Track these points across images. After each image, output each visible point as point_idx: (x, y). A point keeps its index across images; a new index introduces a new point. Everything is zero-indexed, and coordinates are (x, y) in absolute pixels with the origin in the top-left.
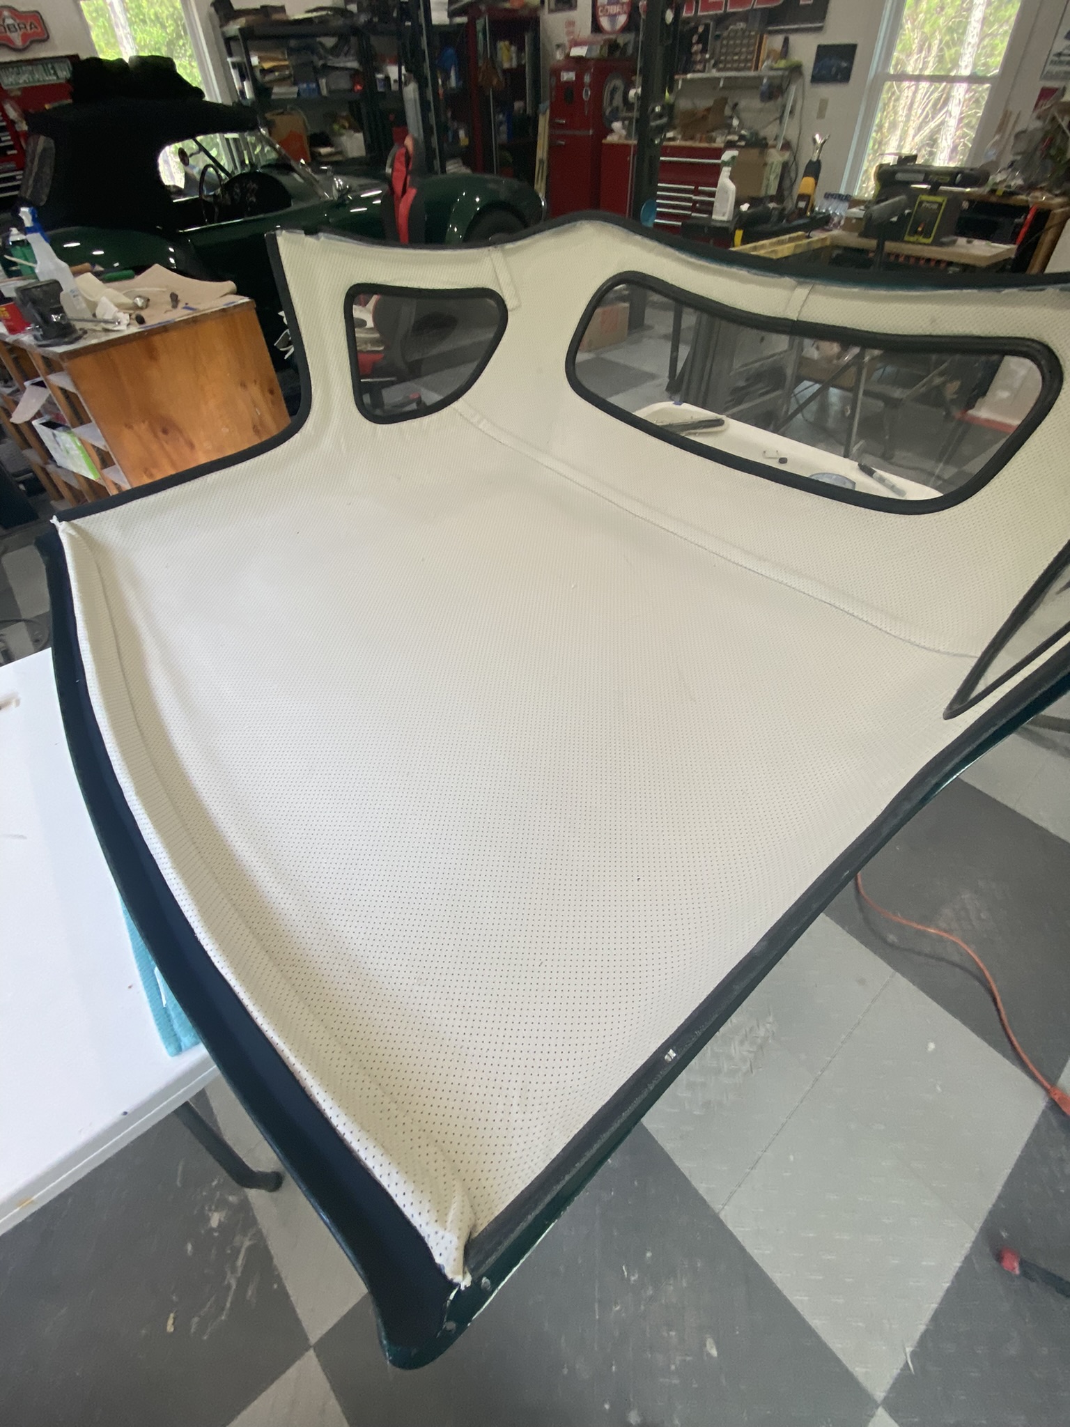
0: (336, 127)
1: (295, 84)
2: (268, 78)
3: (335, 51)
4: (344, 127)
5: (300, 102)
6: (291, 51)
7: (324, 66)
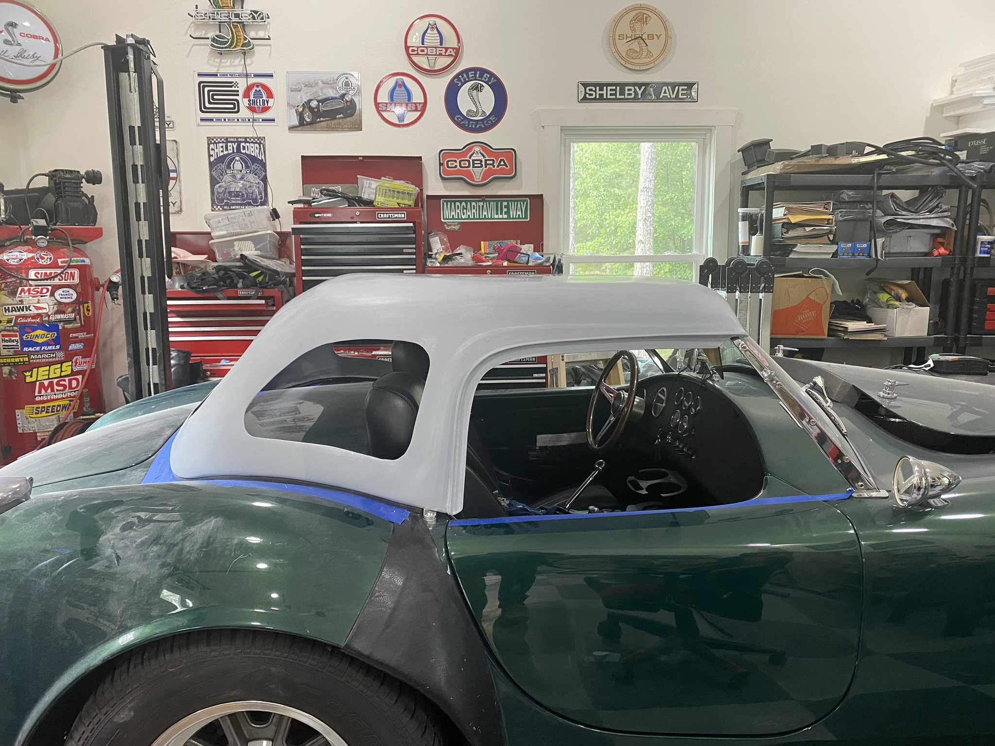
0: (884, 297)
1: (833, 242)
2: (791, 234)
3: (912, 206)
4: (899, 299)
5: (834, 266)
6: (840, 203)
7: (888, 223)
